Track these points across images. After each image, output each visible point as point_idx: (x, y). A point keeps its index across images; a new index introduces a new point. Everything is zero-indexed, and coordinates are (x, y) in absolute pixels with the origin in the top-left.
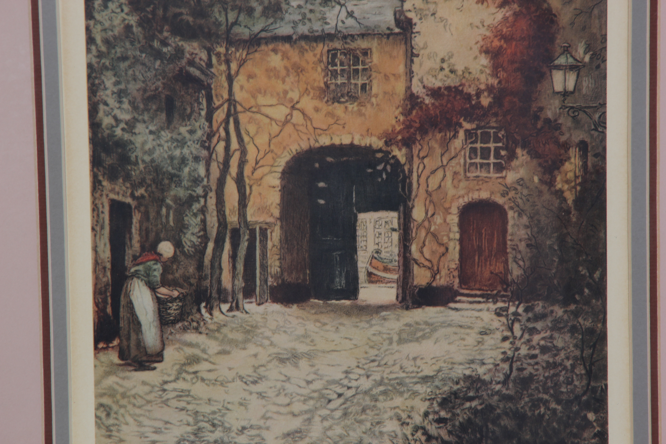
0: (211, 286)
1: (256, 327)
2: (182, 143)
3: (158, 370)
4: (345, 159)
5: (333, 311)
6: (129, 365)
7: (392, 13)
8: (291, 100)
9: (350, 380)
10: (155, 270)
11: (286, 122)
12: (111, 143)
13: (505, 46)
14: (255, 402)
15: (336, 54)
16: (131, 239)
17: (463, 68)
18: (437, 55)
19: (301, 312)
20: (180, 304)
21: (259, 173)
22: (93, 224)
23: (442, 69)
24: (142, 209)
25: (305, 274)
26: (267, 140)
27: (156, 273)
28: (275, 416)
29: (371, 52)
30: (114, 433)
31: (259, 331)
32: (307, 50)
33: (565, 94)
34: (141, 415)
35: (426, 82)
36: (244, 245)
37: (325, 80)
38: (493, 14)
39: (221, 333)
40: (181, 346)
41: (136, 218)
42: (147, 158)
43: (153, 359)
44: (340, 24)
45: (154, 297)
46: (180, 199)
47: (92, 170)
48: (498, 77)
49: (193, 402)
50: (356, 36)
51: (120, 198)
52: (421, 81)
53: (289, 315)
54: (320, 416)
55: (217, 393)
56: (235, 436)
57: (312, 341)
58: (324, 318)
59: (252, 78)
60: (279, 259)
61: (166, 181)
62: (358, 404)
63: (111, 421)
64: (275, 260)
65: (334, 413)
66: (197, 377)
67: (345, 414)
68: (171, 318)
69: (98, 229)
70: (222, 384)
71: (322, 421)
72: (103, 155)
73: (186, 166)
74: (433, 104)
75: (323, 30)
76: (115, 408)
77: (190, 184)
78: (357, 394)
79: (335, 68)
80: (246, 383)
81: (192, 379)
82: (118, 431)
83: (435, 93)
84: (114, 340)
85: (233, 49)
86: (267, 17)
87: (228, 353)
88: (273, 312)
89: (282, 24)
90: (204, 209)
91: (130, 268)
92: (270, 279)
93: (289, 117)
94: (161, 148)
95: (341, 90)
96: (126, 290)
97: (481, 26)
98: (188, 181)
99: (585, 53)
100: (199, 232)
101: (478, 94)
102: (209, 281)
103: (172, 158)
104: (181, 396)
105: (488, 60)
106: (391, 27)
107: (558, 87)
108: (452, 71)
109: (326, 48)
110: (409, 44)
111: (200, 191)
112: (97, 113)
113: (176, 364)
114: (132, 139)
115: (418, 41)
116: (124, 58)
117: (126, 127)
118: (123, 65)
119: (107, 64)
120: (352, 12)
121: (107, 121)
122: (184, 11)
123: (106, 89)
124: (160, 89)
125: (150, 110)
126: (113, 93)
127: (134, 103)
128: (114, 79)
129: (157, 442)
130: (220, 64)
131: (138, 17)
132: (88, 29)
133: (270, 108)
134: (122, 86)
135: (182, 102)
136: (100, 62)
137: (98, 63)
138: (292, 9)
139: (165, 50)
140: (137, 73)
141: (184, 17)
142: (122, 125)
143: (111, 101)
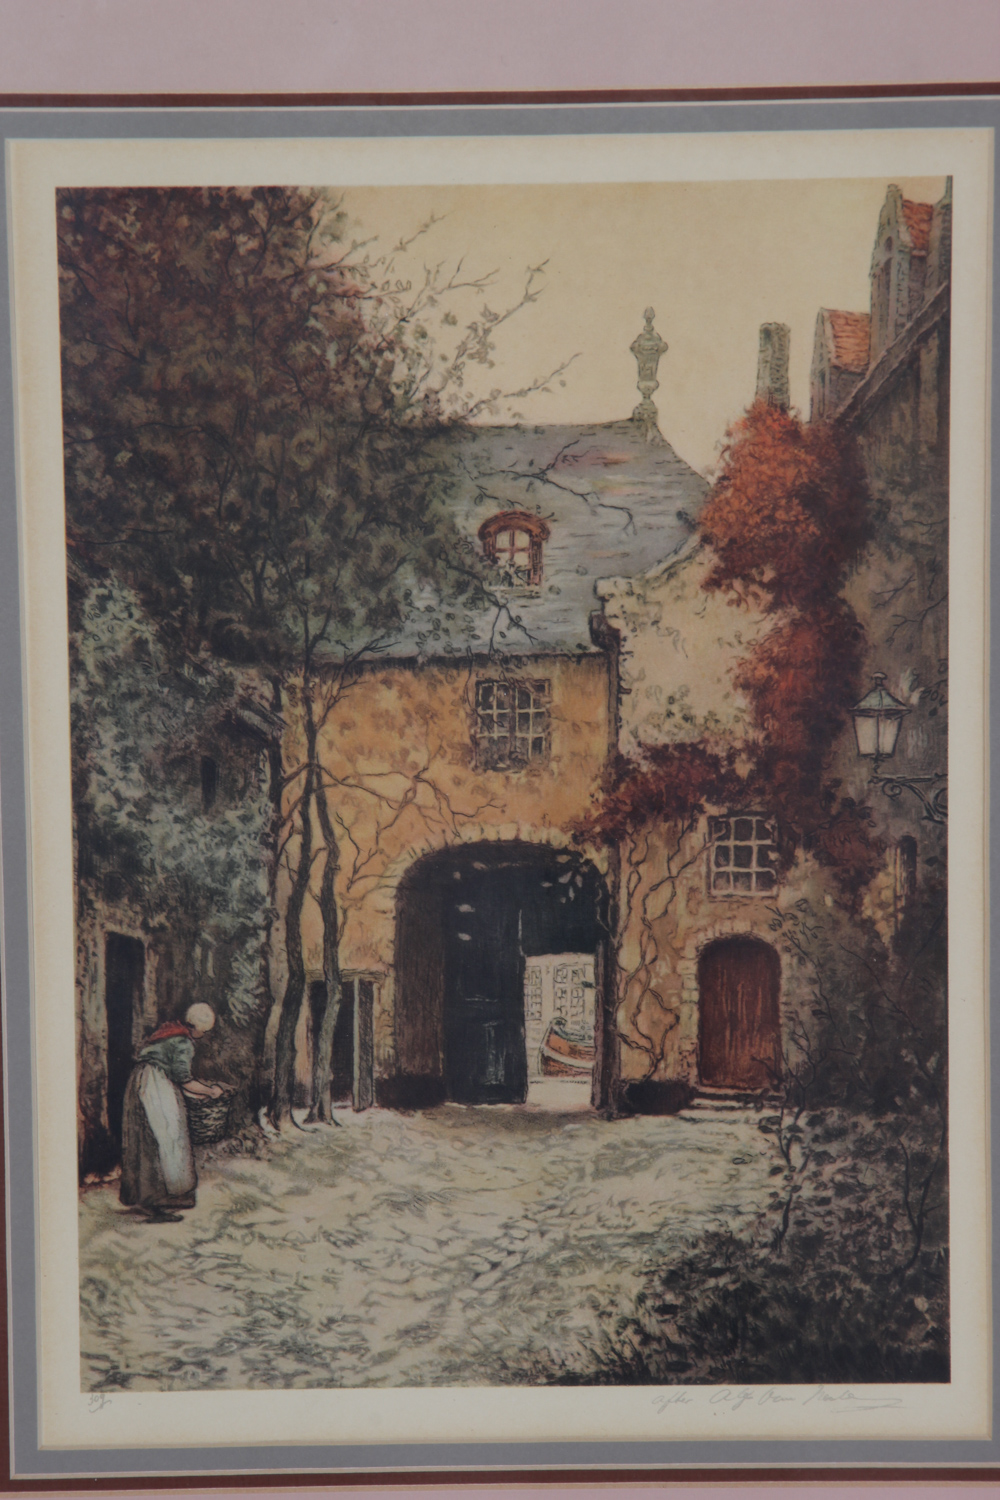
0: (277, 1079)
1: (353, 1149)
2: (229, 837)
3: (186, 1221)
4: (505, 864)
5: (483, 1122)
6: (138, 1212)
7: (586, 619)
8: (415, 765)
9: (512, 1239)
10: (182, 1052)
11: (406, 802)
12: (109, 838)
13: (776, 676)
14: (350, 1278)
15: (491, 688)
16: (141, 1000)
17: (705, 713)
18: (661, 692)
19: (430, 1123)
20: (224, 1109)
21: (359, 888)
22: (77, 973)
23: (670, 714)
24: (161, 948)
25: (436, 1060)
26: (374, 832)
27: (183, 1057)
28: (384, 1300)
29: (550, 685)
30: (112, 1328)
31: (358, 1156)
32: (441, 682)
33: (878, 757)
34: (158, 1298)
35: (642, 736)
36: (333, 1010)
37: (472, 731)
38: (757, 623)
39: (294, 1159)
40: (226, 1181)
41: (151, 963)
42: (170, 863)
43: (179, 1202)
44: (498, 638)
45: (181, 1097)
46: (225, 933)
47: (77, 883)
48: (764, 729)
49: (246, 1275)
50: (524, 659)
51: (124, 930)
52: (635, 734)
53: (409, 1129)
54: (461, 1300)
55: (286, 1261)
56: (317, 1333)
57: (448, 1173)
58: (469, 1135)
59: (349, 728)
60: (392, 1034)
61: (202, 902)
62: (526, 1280)
63: (107, 1308)
64: (385, 1036)
65: (484, 1296)
66: (252, 1234)
67: (504, 1298)
68: (210, 1133)
69: (86, 982)
70: (294, 1246)
71: (464, 1309)
72: (96, 858)
73: (235, 876)
74: (654, 773)
75: (469, 649)
76: (113, 1285)
77: (242, 906)
78: (523, 1263)
79: (489, 711)
80: (335, 1244)
81: (243, 1237)
82: (119, 1324)
83: (658, 754)
84: (112, 1170)
85: (317, 680)
86: (375, 627)
87: (305, 1192)
88: (382, 1123)
89: (400, 637)
90: (266, 949)
91: (141, 1048)
92: (377, 1068)
94: (194, 846)
95: (499, 749)
96: (133, 1086)
97: (735, 643)
98: (238, 901)
99: (912, 689)
100: (258, 987)
101: (731, 757)
102: (273, 1070)
103: (211, 863)
104: (225, 1266)
105: (748, 700)
106: (584, 644)
107: (867, 746)
108: (686, 718)
109: (474, 679)
110: (614, 673)
111: (258, 918)
112: (87, 786)
113: (216, 1211)
114: (145, 830)
115: (629, 667)
116: (133, 695)
117: (134, 810)
118: (131, 707)
119: (105, 704)
120: (519, 617)
121: (103, 800)
122: (234, 616)
123: (101, 746)
124: (193, 747)
125: (175, 781)
126: (114, 753)
127: (148, 770)
128: (115, 730)
129: (184, 1343)
130: (295, 705)
131: (157, 627)
132: (73, 647)
133: (378, 778)
134: (130, 742)
135: (230, 769)
136: (92, 701)
137: (89, 703)
138: (416, 612)
139: (201, 681)
140: (155, 720)
141: (235, 626)
142: (129, 808)
143: (111, 768)
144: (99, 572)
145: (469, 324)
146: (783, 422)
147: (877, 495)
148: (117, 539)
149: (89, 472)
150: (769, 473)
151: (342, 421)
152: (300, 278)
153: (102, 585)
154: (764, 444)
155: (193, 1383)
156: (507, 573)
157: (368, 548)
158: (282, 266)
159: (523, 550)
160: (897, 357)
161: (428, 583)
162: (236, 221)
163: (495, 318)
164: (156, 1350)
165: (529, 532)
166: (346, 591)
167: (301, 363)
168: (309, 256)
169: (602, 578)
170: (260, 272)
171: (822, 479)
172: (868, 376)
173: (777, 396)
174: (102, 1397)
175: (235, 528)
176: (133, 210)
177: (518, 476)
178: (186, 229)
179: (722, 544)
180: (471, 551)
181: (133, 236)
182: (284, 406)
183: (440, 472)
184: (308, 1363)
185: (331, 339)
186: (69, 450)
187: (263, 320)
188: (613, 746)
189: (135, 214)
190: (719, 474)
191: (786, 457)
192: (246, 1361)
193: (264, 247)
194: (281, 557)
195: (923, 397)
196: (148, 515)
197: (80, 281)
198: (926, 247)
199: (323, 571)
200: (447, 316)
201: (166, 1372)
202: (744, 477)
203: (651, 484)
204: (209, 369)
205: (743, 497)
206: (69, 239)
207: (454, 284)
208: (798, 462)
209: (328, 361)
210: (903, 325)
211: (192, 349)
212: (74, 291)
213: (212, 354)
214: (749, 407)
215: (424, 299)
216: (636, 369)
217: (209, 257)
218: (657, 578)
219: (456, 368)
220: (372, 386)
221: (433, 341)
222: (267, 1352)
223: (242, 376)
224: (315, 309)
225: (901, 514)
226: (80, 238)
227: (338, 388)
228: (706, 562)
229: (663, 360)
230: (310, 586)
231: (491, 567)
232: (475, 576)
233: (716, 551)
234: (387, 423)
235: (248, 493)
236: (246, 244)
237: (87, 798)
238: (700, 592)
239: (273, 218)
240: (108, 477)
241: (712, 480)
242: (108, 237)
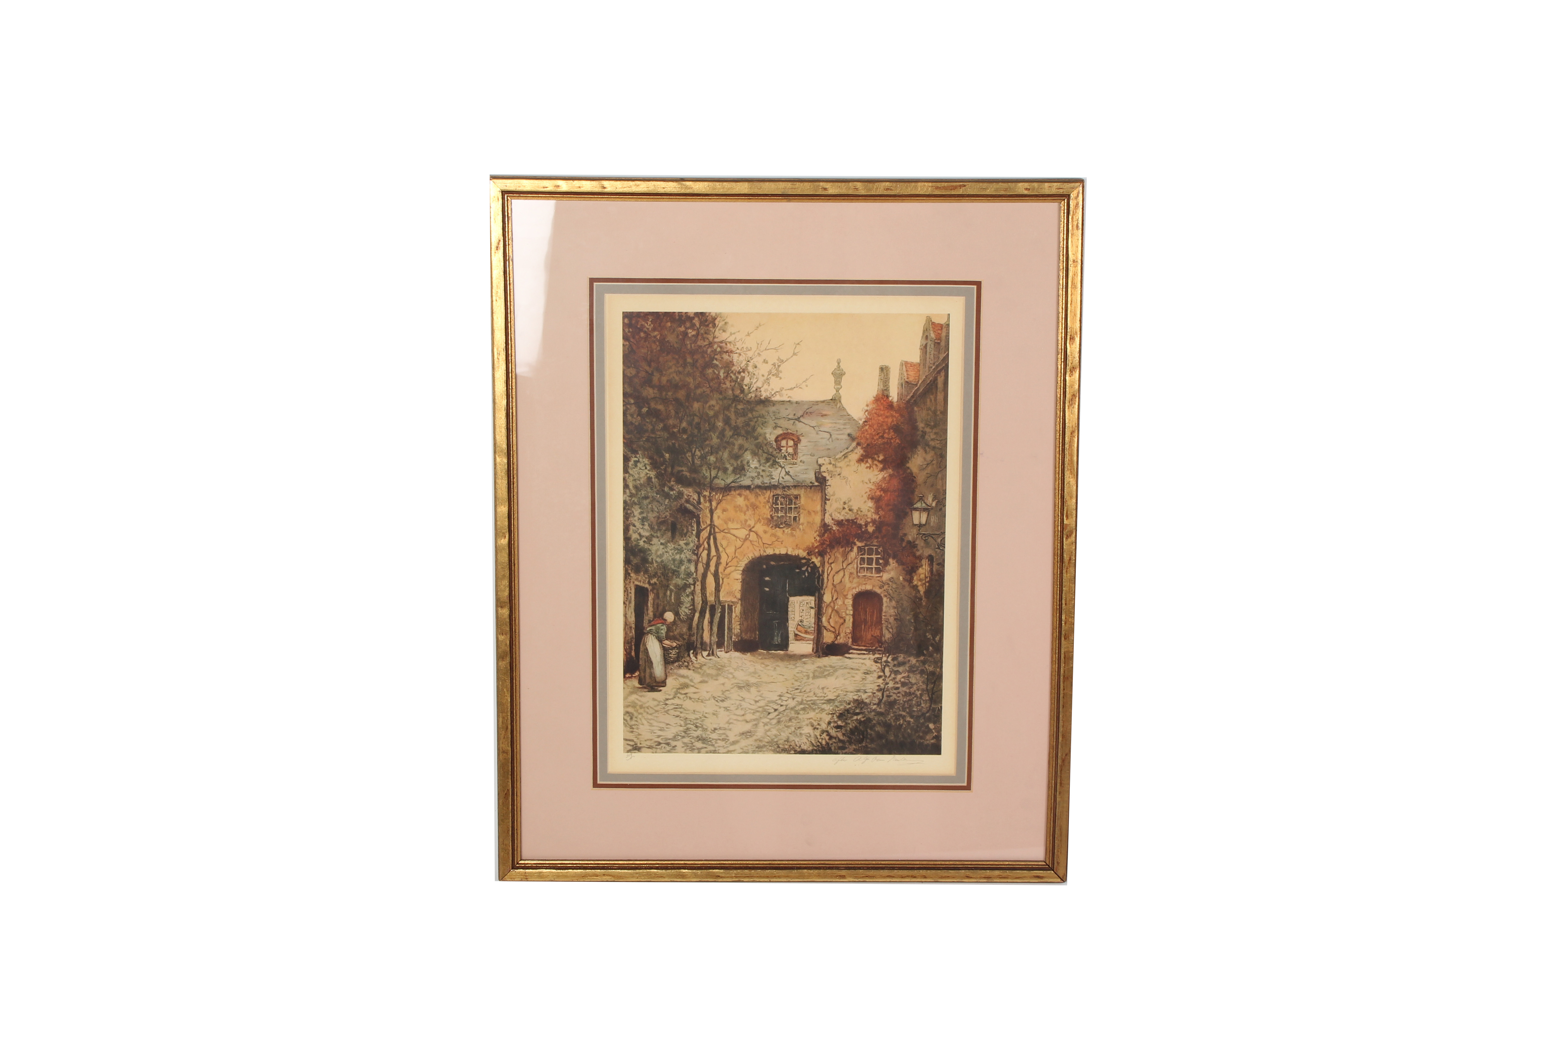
0: (697, 640)
1: (724, 666)
2: (680, 551)
3: (662, 691)
4: (782, 563)
5: (772, 657)
6: (645, 688)
7: (814, 473)
8: (749, 526)
9: (782, 701)
10: (662, 629)
11: (746, 539)
12: (636, 550)
13: (883, 495)
14: (722, 713)
15: (778, 498)
16: (647, 610)
17: (857, 508)
18: (841, 500)
19: (753, 657)
20: (677, 651)
21: (728, 570)
22: (624, 600)
23: (844, 508)
24: (655, 591)
25: (755, 634)
26: (734, 550)
27: (662, 631)
28: (735, 722)
29: (800, 497)
30: (635, 730)
31: (726, 669)
32: (760, 495)
33: (920, 526)
34: (652, 719)
35: (834, 517)
36: (718, 616)
37: (771, 514)
38: (876, 475)
39: (702, 669)
40: (677, 677)
41: (651, 597)
42: (659, 560)
43: (660, 685)
44: (781, 479)
45: (661, 646)
46: (678, 586)
47: (624, 567)
48: (879, 515)
49: (684, 712)
50: (791, 487)
51: (641, 584)
52: (831, 515)
53: (745, 659)
54: (763, 722)
55: (699, 707)
56: (710, 734)
57: (759, 676)
58: (767, 662)
59: (725, 511)
60: (740, 624)
61: (670, 574)
62: (787, 716)
63: (633, 723)
64: (737, 625)
65: (772, 721)
66: (687, 697)
67: (779, 722)
68: (672, 660)
69: (627, 603)
70: (702, 702)
71: (764, 726)
72: (632, 557)
73: (682, 565)
74: (838, 530)
75: (770, 483)
76: (636, 714)
77: (685, 576)
78: (786, 709)
79: (777, 506)
80: (717, 701)
81: (684, 698)
82: (637, 729)
83: (839, 523)
84: (636, 672)
85: (714, 493)
86: (736, 474)
87: (707, 682)
88: (735, 657)
89: (745, 478)
90: (694, 592)
91: (647, 628)
92: (734, 637)
93: (748, 536)
94: (668, 554)
95: (781, 520)
96: (644, 642)
97: (869, 482)
98: (684, 574)
99: (933, 501)
100: (690, 606)
101: (866, 525)
102: (695, 637)
103: (674, 560)
104: (677, 708)
105: (873, 504)
106: (813, 482)
107: (916, 522)
108: (850, 510)
109: (772, 494)
110: (824, 492)
111: (691, 581)
112: (629, 531)
113: (674, 688)
114: (650, 547)
115: (829, 491)
116: (646, 498)
117: (646, 540)
118: (646, 502)
119: (636, 501)
120: (789, 472)
121: (635, 536)
122: (684, 469)
123: (634, 516)
124: (668, 517)
125: (661, 530)
126: (639, 519)
127: (651, 525)
128: (640, 511)
129: (661, 736)
130: (706, 503)
131: (655, 473)
132: (624, 479)
133: (736, 530)
134: (645, 515)
135: (681, 526)
136: (631, 500)
137: (630, 500)
138: (751, 469)
139: (671, 493)
140: (654, 507)
141: (684, 473)
142: (644, 539)
143: (638, 524)
144: (635, 452)
145: (772, 363)
146: (887, 401)
147: (921, 429)
148: (641, 440)
149: (632, 415)
150: (882, 420)
151: (725, 398)
152: (711, 345)
153: (636, 457)
154: (880, 409)
155: (665, 751)
156: (785, 455)
157: (734, 445)
158: (704, 341)
159: (791, 447)
160: (929, 379)
161: (756, 458)
162: (688, 324)
163: (782, 361)
164: (651, 738)
165: (793, 440)
166: (726, 461)
167: (710, 376)
168: (714, 337)
169: (820, 458)
170: (696, 343)
171: (901, 423)
172: (918, 386)
173: (885, 392)
174: (631, 755)
175: (685, 437)
176: (650, 320)
177: (790, 419)
178: (670, 327)
179: (864, 446)
180: (772, 447)
181: (650, 329)
182: (704, 392)
183: (761, 417)
184: (707, 744)
185: (721, 368)
186: (625, 407)
187: (697, 361)
188: (823, 520)
189: (651, 321)
190: (863, 420)
191: (888, 414)
192: (684, 743)
193: (698, 334)
194: (702, 448)
195: (939, 393)
196: (653, 431)
197: (630, 345)
198: (940, 339)
199: (717, 453)
200: (764, 360)
201: (655, 746)
202: (873, 421)
203: (838, 423)
204: (677, 378)
205: (872, 429)
206: (627, 330)
207: (767, 349)
208: (892, 416)
209: (720, 376)
210: (931, 367)
211: (671, 371)
212: (628, 349)
213: (678, 373)
214: (875, 396)
215: (756, 354)
216: (834, 381)
217: (678, 336)
218: (840, 458)
219: (767, 379)
220: (737, 385)
221: (759, 369)
222: (691, 740)
223: (689, 381)
224: (716, 357)
225: (930, 436)
226: (631, 330)
227: (724, 386)
228: (858, 452)
229: (844, 378)
230: (712, 459)
231: (779, 453)
232: (773, 456)
233: (862, 448)
234: (742, 399)
235: (690, 423)
236: (691, 333)
237: (629, 535)
238: (856, 463)
239: (701, 324)
240: (639, 417)
241: (861, 422)
242: (641, 330)
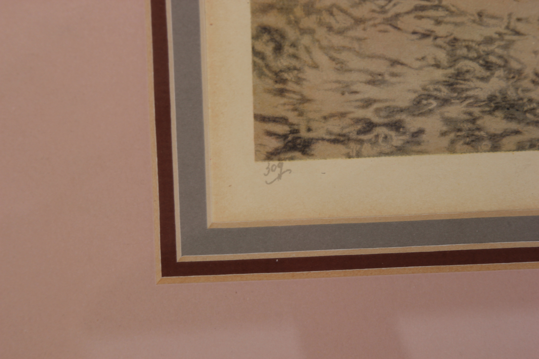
30: (291, 86)
34: (344, 48)
49: (448, 19)
56: (531, 86)
63: (284, 62)
76: (291, 34)
82: (299, 81)
129: (375, 101)
155: (385, 147)
164: (342, 110)
174: (280, 166)
184: (519, 122)
192: (448, 121)
201: (354, 136)
222: (471, 109)
